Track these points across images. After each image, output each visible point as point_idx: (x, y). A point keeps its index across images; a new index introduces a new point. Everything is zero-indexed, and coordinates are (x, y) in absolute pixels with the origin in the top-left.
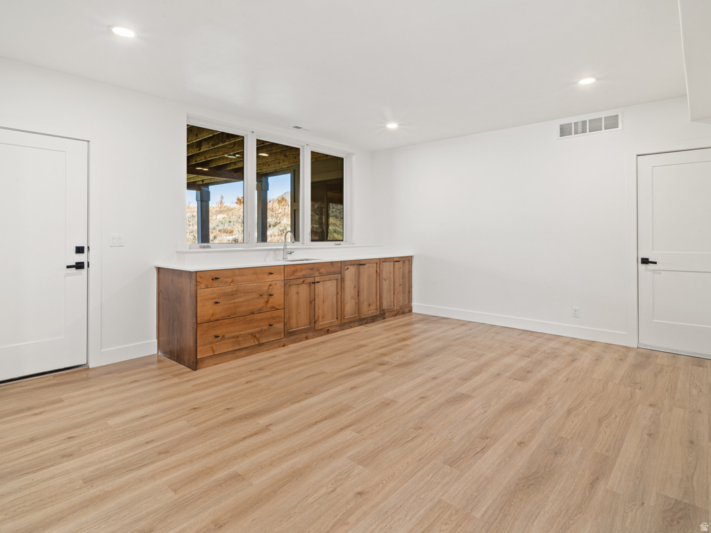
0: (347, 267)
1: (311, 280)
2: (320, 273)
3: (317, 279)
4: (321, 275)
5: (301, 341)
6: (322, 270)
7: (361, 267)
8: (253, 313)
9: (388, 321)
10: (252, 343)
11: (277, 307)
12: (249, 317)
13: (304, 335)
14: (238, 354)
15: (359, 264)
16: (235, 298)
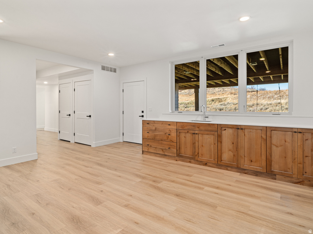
0: (224, 129)
1: (193, 132)
2: (200, 129)
3: (196, 132)
4: (201, 130)
5: (186, 162)
6: (201, 128)
7: (240, 131)
8: (162, 140)
9: (278, 183)
10: (161, 152)
11: (173, 141)
12: (161, 142)
13: (189, 160)
14: (156, 155)
15: (238, 128)
16: (155, 132)
